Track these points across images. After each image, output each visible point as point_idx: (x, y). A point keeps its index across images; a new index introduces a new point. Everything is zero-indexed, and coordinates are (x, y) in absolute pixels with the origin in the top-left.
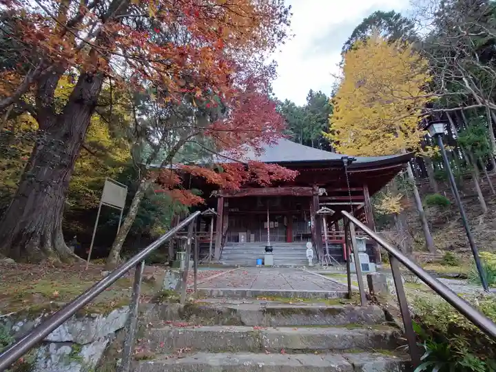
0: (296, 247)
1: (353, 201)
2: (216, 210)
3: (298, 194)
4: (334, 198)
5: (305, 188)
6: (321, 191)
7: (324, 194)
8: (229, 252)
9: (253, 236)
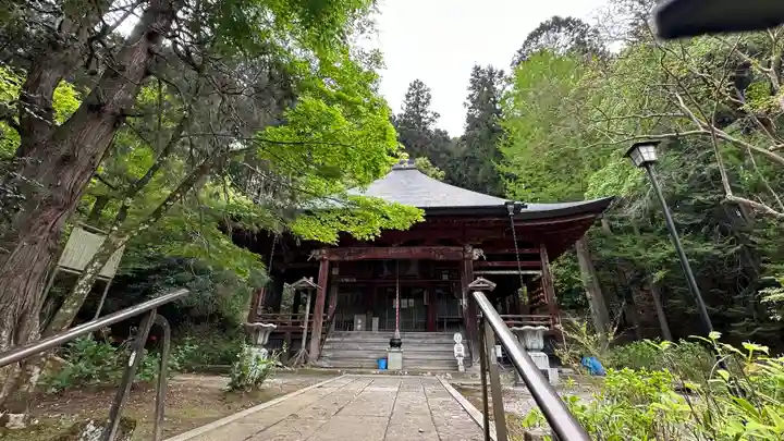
0: (438, 340)
1: (524, 269)
2: (315, 281)
3: (441, 257)
4: (496, 264)
5: (453, 249)
6: (476, 254)
7: (481, 258)
8: (336, 346)
9: (376, 321)
